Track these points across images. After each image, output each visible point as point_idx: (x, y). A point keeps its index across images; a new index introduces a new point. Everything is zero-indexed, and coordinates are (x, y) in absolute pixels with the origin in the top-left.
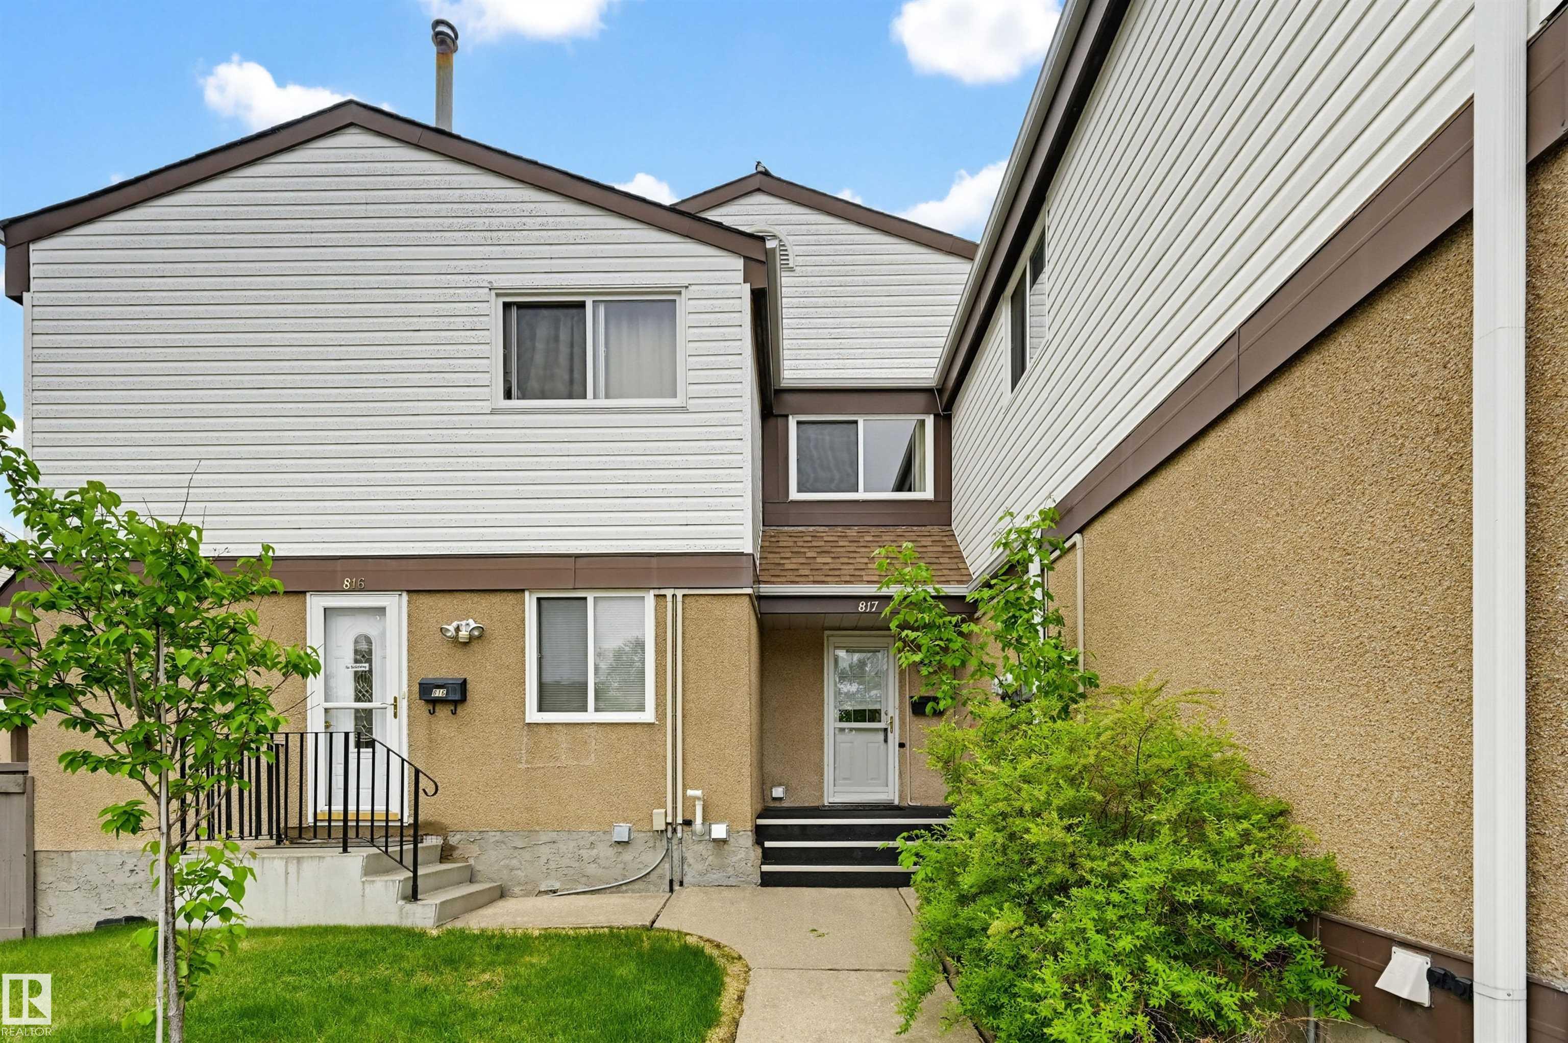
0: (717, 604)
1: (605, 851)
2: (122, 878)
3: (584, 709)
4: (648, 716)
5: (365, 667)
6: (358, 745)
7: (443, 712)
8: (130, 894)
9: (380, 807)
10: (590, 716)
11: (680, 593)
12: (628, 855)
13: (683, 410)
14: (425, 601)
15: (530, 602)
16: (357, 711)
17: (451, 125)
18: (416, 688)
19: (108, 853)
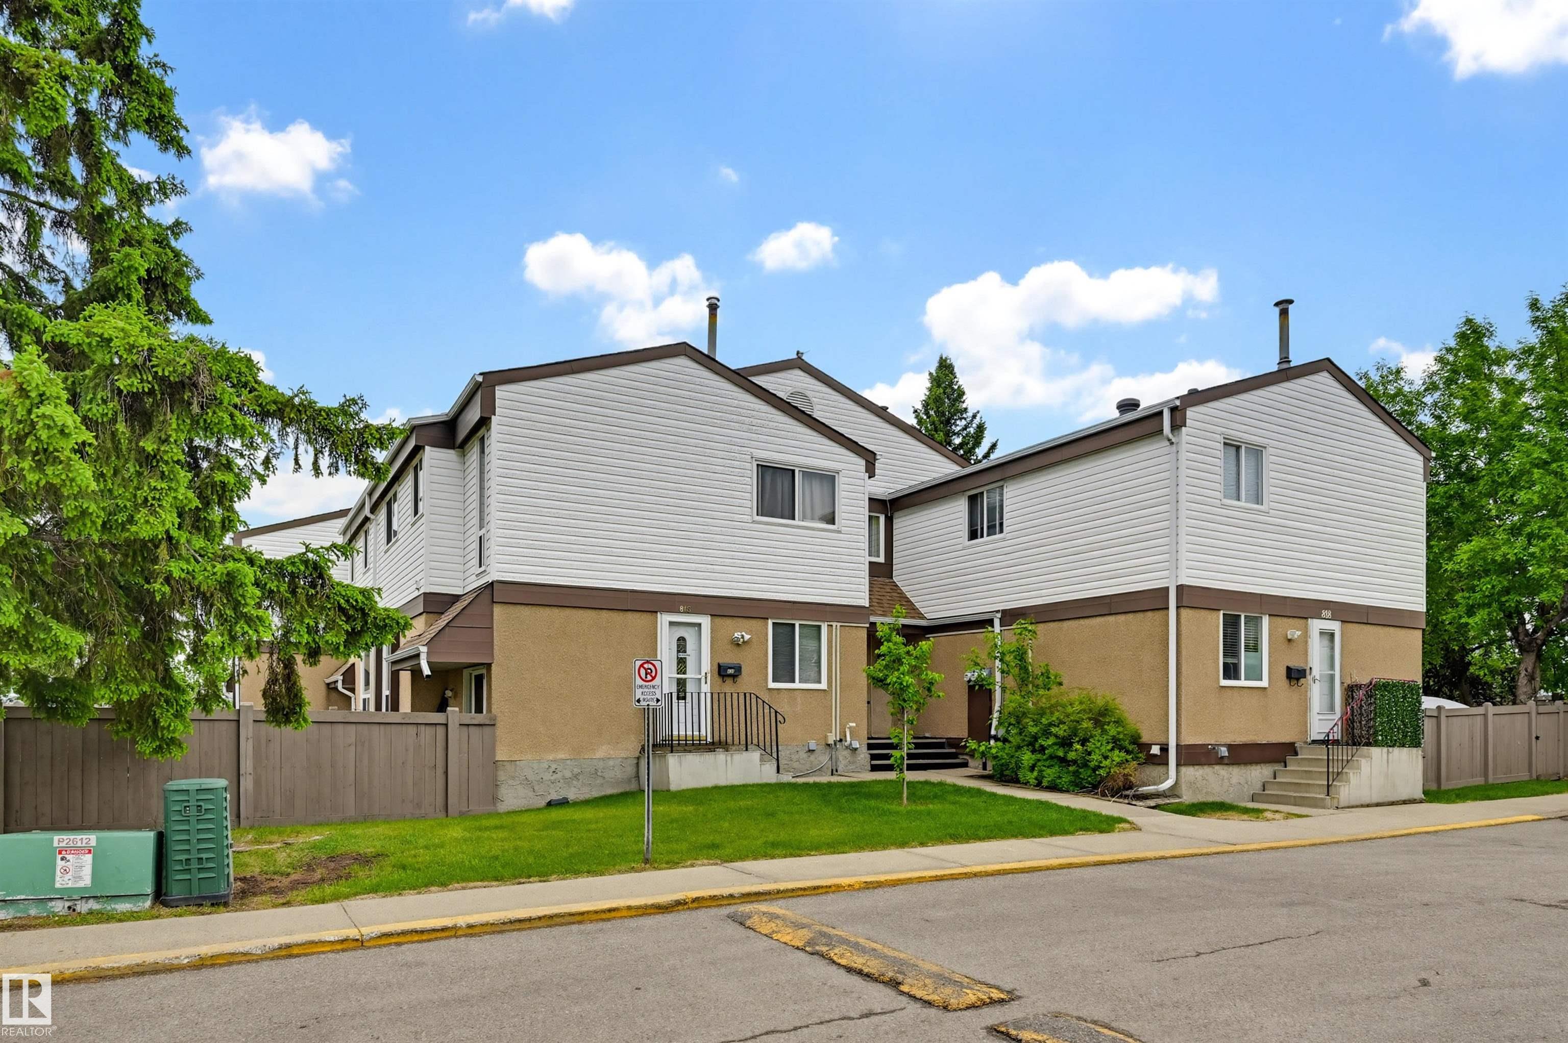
0: (855, 630)
1: (803, 755)
2: (548, 776)
3: (793, 681)
4: (823, 686)
5: (682, 655)
6: (678, 698)
7: (729, 681)
8: (552, 786)
9: (689, 733)
10: (797, 685)
11: (839, 624)
12: (812, 758)
13: (839, 532)
14: (718, 620)
15: (770, 622)
16: (678, 679)
17: (715, 354)
18: (716, 667)
19: (539, 761)
